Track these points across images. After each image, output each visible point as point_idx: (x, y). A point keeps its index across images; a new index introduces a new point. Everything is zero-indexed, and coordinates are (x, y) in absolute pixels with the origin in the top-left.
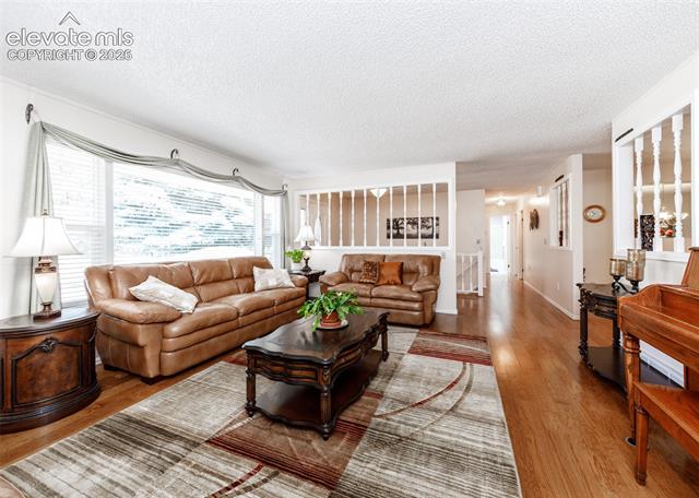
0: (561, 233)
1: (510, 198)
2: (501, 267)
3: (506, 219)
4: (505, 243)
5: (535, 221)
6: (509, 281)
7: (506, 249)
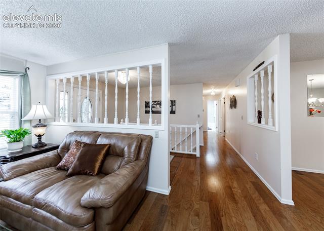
0: (260, 113)
1: (217, 90)
2: (213, 127)
3: (216, 102)
4: (215, 115)
5: (234, 103)
6: (217, 135)
7: (215, 118)
